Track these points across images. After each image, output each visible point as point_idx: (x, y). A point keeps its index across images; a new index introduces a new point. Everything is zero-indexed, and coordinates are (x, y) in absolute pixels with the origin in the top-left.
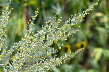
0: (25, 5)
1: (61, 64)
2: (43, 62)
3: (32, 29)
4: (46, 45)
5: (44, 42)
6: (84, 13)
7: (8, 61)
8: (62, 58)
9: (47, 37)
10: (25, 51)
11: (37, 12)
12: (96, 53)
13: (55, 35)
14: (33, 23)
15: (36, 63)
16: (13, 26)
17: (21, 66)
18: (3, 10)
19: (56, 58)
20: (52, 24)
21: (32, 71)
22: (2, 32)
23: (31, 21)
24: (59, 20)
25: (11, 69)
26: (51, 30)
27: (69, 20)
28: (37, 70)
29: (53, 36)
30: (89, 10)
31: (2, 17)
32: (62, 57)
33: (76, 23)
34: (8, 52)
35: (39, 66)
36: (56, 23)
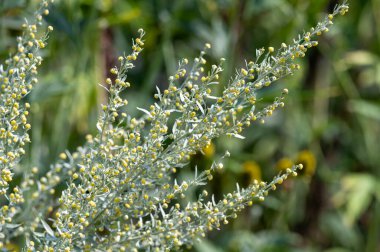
0: (103, 23)
1: (222, 222)
2: (161, 217)
3: (121, 100)
4: (169, 159)
5: (165, 147)
6: (301, 43)
7: (40, 215)
8: (225, 201)
9: (174, 130)
10: (98, 177)
11: (139, 40)
12: (349, 192)
13: (199, 121)
14: (124, 79)
15: (136, 221)
16: (60, 96)
17: (82, 227)
18: (20, 38)
19: (205, 202)
20: (190, 84)
21: (123, 248)
22: (18, 113)
23: (116, 72)
24: (214, 67)
25: (50, 242)
26: (186, 105)
27: (249, 68)
28: (140, 243)
29: (194, 126)
30: (318, 32)
31: (17, 63)
32: (228, 199)
33: (274, 78)
34: (40, 186)
35: (148, 231)
36: (204, 78)
